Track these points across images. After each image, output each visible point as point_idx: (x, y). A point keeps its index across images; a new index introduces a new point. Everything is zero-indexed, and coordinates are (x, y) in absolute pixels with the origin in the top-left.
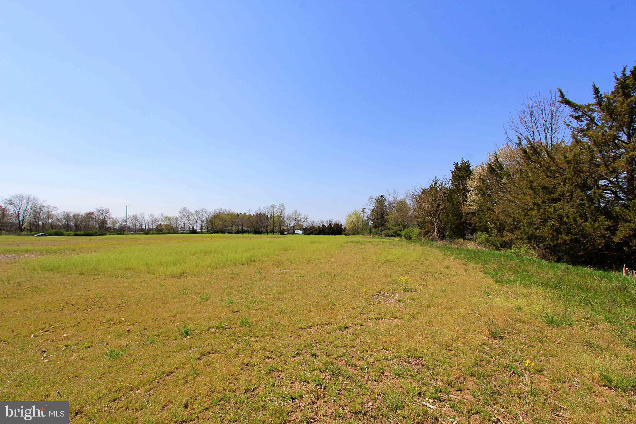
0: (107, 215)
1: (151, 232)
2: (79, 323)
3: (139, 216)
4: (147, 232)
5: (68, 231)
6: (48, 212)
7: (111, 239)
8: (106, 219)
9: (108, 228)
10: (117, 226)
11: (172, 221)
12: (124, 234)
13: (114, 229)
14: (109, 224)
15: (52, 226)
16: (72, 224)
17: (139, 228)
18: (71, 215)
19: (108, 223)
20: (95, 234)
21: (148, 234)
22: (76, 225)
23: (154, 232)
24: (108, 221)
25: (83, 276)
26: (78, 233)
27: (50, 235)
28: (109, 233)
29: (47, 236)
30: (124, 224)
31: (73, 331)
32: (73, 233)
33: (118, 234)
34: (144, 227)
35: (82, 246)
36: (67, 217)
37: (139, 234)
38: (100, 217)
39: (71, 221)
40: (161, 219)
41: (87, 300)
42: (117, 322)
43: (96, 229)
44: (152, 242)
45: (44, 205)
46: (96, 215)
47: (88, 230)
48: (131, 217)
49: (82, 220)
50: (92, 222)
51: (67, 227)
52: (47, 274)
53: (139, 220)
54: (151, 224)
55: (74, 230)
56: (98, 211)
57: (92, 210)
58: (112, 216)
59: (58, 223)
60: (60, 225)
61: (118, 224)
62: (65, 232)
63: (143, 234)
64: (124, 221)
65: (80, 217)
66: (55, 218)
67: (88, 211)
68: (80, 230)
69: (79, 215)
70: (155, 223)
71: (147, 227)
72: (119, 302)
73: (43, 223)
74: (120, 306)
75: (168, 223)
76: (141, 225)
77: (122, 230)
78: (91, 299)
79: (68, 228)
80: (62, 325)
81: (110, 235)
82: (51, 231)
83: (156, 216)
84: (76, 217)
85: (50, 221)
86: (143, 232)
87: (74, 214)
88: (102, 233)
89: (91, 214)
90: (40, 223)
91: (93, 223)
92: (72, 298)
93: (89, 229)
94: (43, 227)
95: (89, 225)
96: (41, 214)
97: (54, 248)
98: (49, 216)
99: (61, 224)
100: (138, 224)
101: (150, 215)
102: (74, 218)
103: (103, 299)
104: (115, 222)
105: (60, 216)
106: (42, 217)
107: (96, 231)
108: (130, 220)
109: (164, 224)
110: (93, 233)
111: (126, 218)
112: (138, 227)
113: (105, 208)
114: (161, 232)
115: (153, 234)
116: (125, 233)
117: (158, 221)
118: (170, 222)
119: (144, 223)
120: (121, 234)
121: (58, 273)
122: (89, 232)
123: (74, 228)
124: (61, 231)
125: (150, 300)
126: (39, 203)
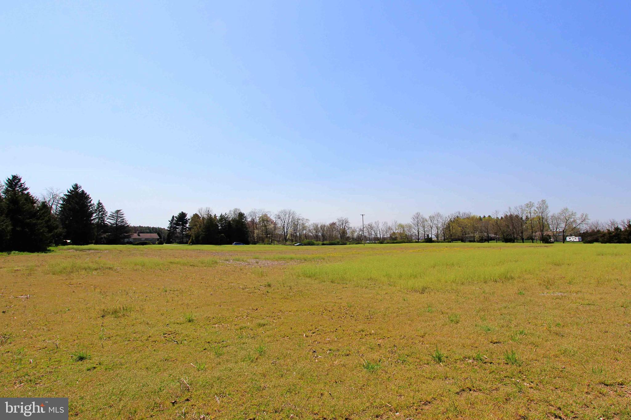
0: (347, 225)
1: (385, 242)
2: (336, 329)
3: (374, 225)
4: (381, 241)
5: (317, 241)
6: (303, 224)
7: (351, 248)
8: (346, 229)
9: (348, 237)
10: (356, 235)
11: (406, 229)
12: (361, 244)
13: (353, 238)
14: (349, 234)
15: (306, 237)
16: (320, 234)
17: (375, 237)
18: (319, 226)
19: (348, 233)
20: (338, 244)
21: (383, 243)
22: (323, 235)
23: (389, 241)
24: (348, 231)
25: (334, 285)
26: (325, 242)
27: (305, 245)
28: (348, 243)
29: (303, 245)
30: (361, 233)
31: (333, 337)
32: (321, 243)
33: (356, 244)
34: (379, 236)
35: (329, 255)
36: (316, 229)
37: (375, 243)
38: (341, 227)
39: (320, 231)
40: (394, 227)
41: (340, 308)
42: (368, 334)
43: (339, 239)
44: (388, 252)
45: (300, 218)
46: (338, 226)
47: (333, 240)
48: (367, 226)
49: (327, 230)
50: (334, 232)
51: (317, 237)
52: (308, 280)
53: (374, 229)
54: (385, 232)
55: (322, 240)
56: (340, 221)
57: (335, 221)
58: (351, 225)
59: (310, 234)
60: (311, 236)
61: (356, 234)
62: (315, 242)
63: (379, 243)
64: (361, 230)
65: (326, 227)
66: (307, 229)
67: (331, 222)
68: (326, 240)
69: (325, 226)
70: (389, 232)
71: (382, 236)
72: (367, 314)
73: (300, 234)
74: (368, 317)
75: (402, 232)
76: (376, 234)
77: (359, 240)
78: (343, 307)
79: (317, 238)
80: (324, 329)
81: (350, 244)
82: (306, 241)
83: (390, 224)
84: (323, 227)
85: (304, 232)
86: (378, 241)
87: (321, 225)
88: (343, 243)
89: (334, 224)
90: (298, 234)
91: (336, 233)
92: (328, 304)
93: (333, 239)
94: (300, 238)
95: (333, 235)
96: (298, 226)
97: (309, 256)
98: (304, 228)
99: (312, 235)
100: (373, 233)
101: (384, 223)
102: (321, 229)
103: (352, 309)
104: (353, 232)
105: (311, 228)
106: (299, 229)
107: (338, 240)
108: (366, 229)
109: (398, 232)
110: (336, 242)
111: (362, 227)
112: (373, 236)
113: (344, 218)
114: (395, 241)
115: (388, 243)
116: (362, 242)
117: (392, 229)
118: (404, 230)
119: (379, 232)
120: (359, 243)
121: (315, 279)
122: (333, 242)
123: (321, 238)
124: (312, 241)
125: (395, 315)
126: (296, 217)
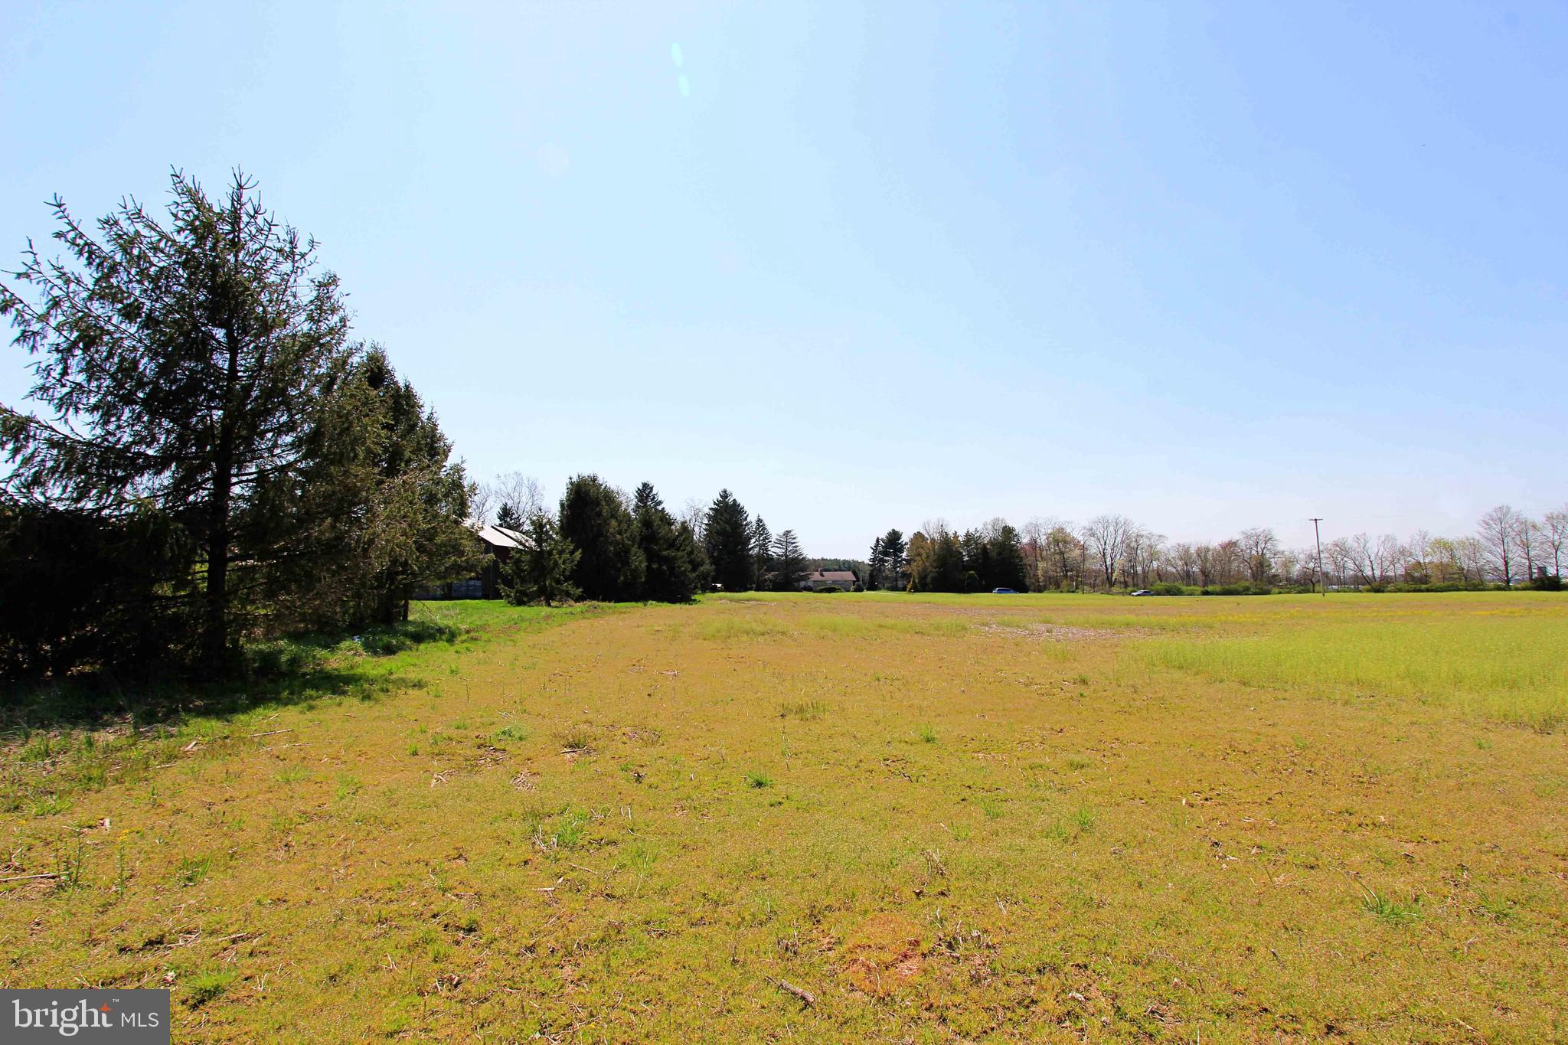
0: (1269, 545)
1: (1390, 587)
2: (1270, 799)
3: (1351, 543)
4: (1379, 585)
5: (1189, 585)
6: (1150, 546)
7: (1283, 603)
8: (1268, 556)
9: (1274, 576)
10: (1296, 570)
11: (1458, 554)
12: (1314, 592)
13: (1288, 579)
14: (1276, 568)
15: (1160, 575)
16: (1196, 569)
17: (1356, 576)
18: (1193, 550)
19: (1273, 565)
20: (1246, 591)
21: (1383, 592)
22: (1203, 572)
23: (1401, 585)
24: (1272, 560)
25: (1248, 690)
26: (1210, 588)
27: (1158, 594)
28: (1276, 590)
29: (1153, 595)
30: (1311, 565)
31: (1262, 815)
32: (1199, 589)
33: (1300, 592)
34: (1368, 572)
35: (1223, 618)
36: (1186, 556)
37: (1358, 590)
38: (1254, 552)
39: (1195, 562)
40: (1418, 548)
41: (1273, 748)
42: (1368, 822)
43: (1247, 580)
44: (1401, 613)
45: (1143, 533)
46: (1244, 548)
47: (1230, 583)
48: (1330, 546)
49: (1214, 560)
50: (1235, 565)
51: (1187, 577)
52: (1177, 675)
53: (1353, 554)
54: (1388, 563)
55: (1200, 583)
56: (1248, 537)
57: (1235, 536)
58: (1281, 547)
59: (1170, 569)
60: (1173, 573)
61: (1298, 567)
62: (1184, 588)
63: (1369, 591)
64: (1311, 557)
65: (1210, 553)
66: (1163, 558)
67: (1226, 539)
68: (1213, 583)
69: (1207, 550)
70: (1402, 562)
71: (1377, 573)
72: (1358, 770)
73: (1143, 570)
74: (1361, 780)
75: (1445, 560)
76: (1360, 568)
77: (1307, 583)
78: (1282, 746)
79: (1189, 578)
80: (1236, 794)
81: (1280, 593)
82: (1160, 586)
83: (1403, 540)
84: (1202, 553)
85: (1155, 564)
86: (1367, 587)
87: (1199, 548)
88: (1261, 589)
89: (1231, 545)
90: (1139, 569)
91: (1238, 566)
92: (1238, 735)
93: (1232, 580)
94: (1144, 578)
95: (1230, 572)
96: (1139, 551)
97: (1173, 620)
98: (1153, 555)
99: (1174, 570)
100: (1350, 565)
101: (1383, 538)
102: (1199, 556)
103: (1310, 754)
104: (1288, 563)
105: (1173, 554)
106: (1141, 559)
107: (1247, 584)
108: (1327, 555)
109: (1430, 563)
110: (1241, 589)
111: (1315, 551)
112: (1352, 573)
113: (1261, 530)
114: (1424, 587)
115: (1400, 590)
116: (1317, 588)
117: (1411, 555)
118: (1452, 557)
119: (1367, 562)
120: (1308, 591)
121: (1197, 674)
122: (1232, 587)
123: (1201, 578)
124: (1176, 584)
126: (1134, 531)
